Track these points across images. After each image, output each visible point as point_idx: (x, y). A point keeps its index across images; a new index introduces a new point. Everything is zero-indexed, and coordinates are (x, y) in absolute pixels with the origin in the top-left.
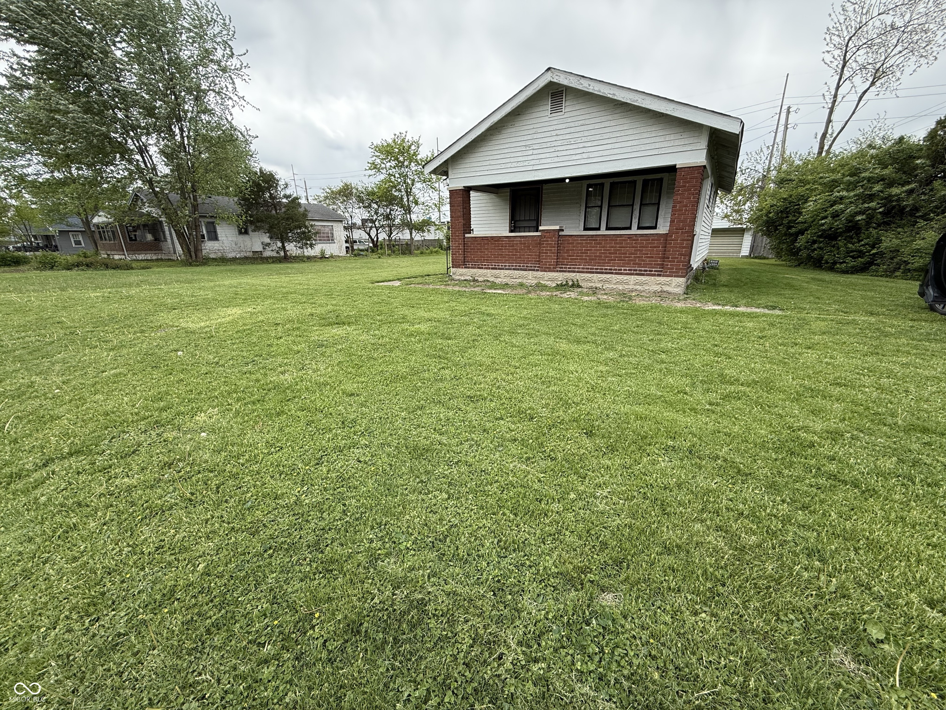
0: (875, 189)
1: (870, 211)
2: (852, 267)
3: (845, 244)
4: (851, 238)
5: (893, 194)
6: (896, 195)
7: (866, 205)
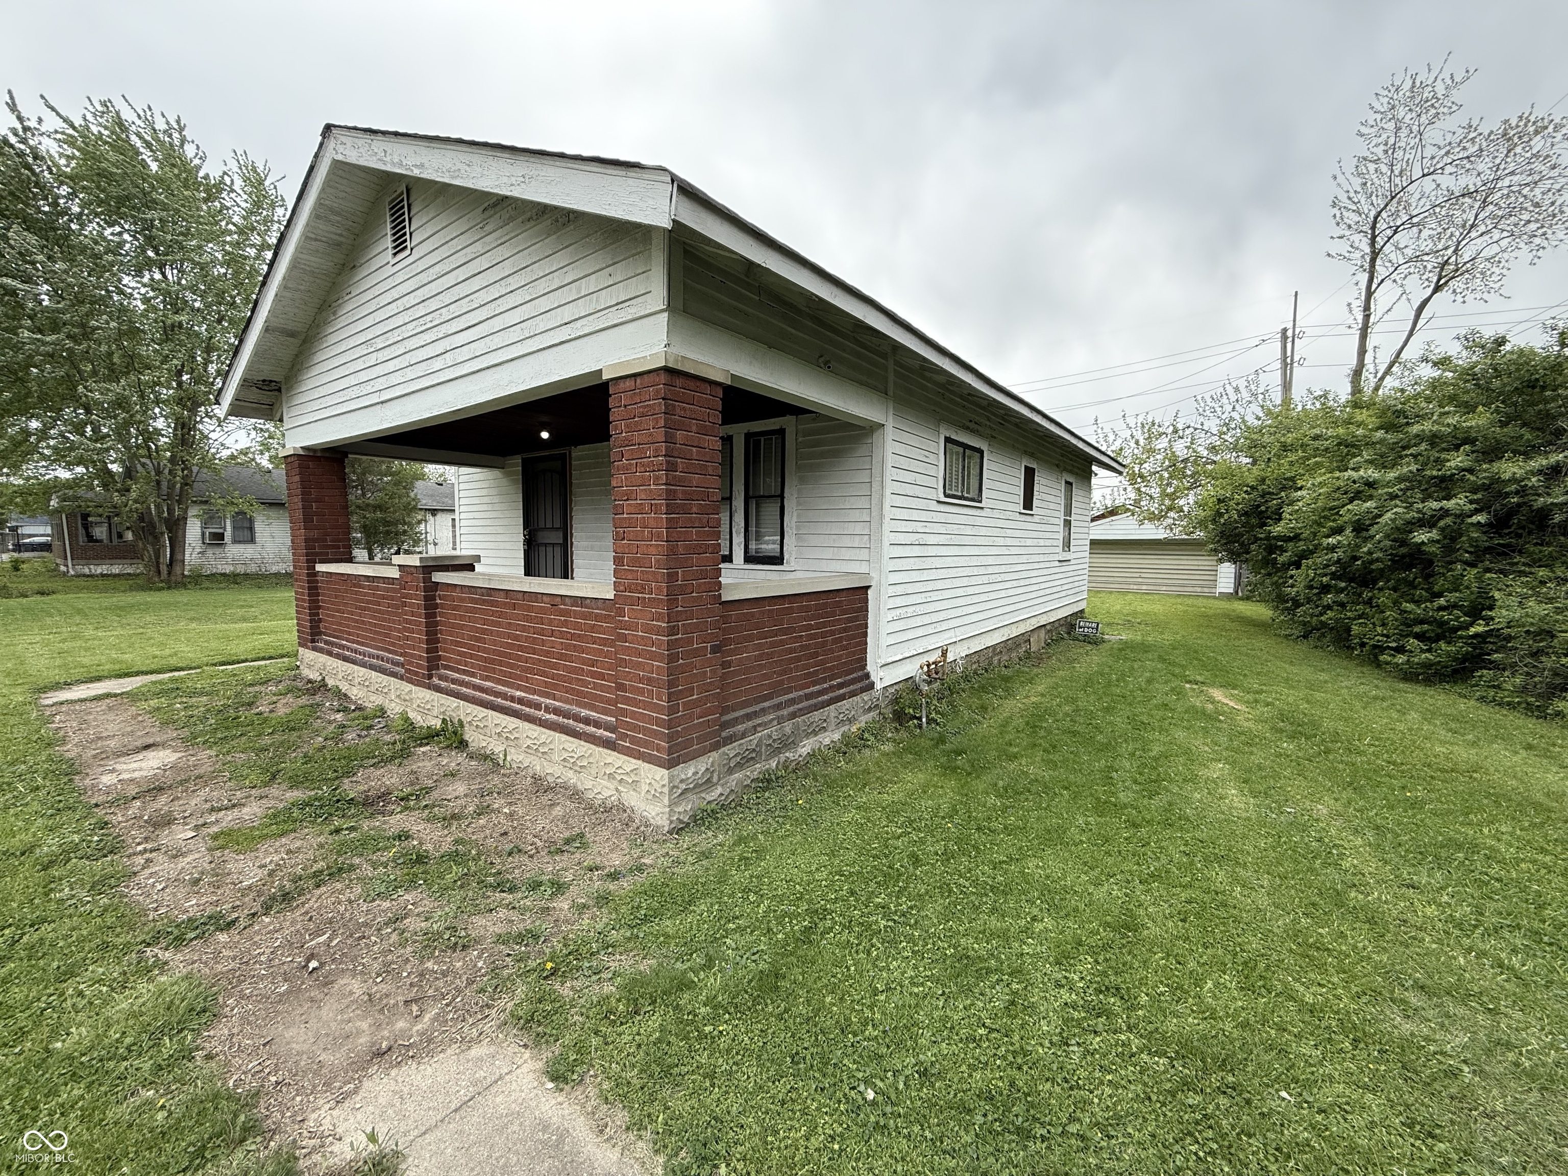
0: (1452, 464)
1: (1448, 520)
2: (1427, 665)
3: (1396, 603)
4: (1412, 585)
5: (1507, 476)
6: (1514, 480)
7: (1435, 505)
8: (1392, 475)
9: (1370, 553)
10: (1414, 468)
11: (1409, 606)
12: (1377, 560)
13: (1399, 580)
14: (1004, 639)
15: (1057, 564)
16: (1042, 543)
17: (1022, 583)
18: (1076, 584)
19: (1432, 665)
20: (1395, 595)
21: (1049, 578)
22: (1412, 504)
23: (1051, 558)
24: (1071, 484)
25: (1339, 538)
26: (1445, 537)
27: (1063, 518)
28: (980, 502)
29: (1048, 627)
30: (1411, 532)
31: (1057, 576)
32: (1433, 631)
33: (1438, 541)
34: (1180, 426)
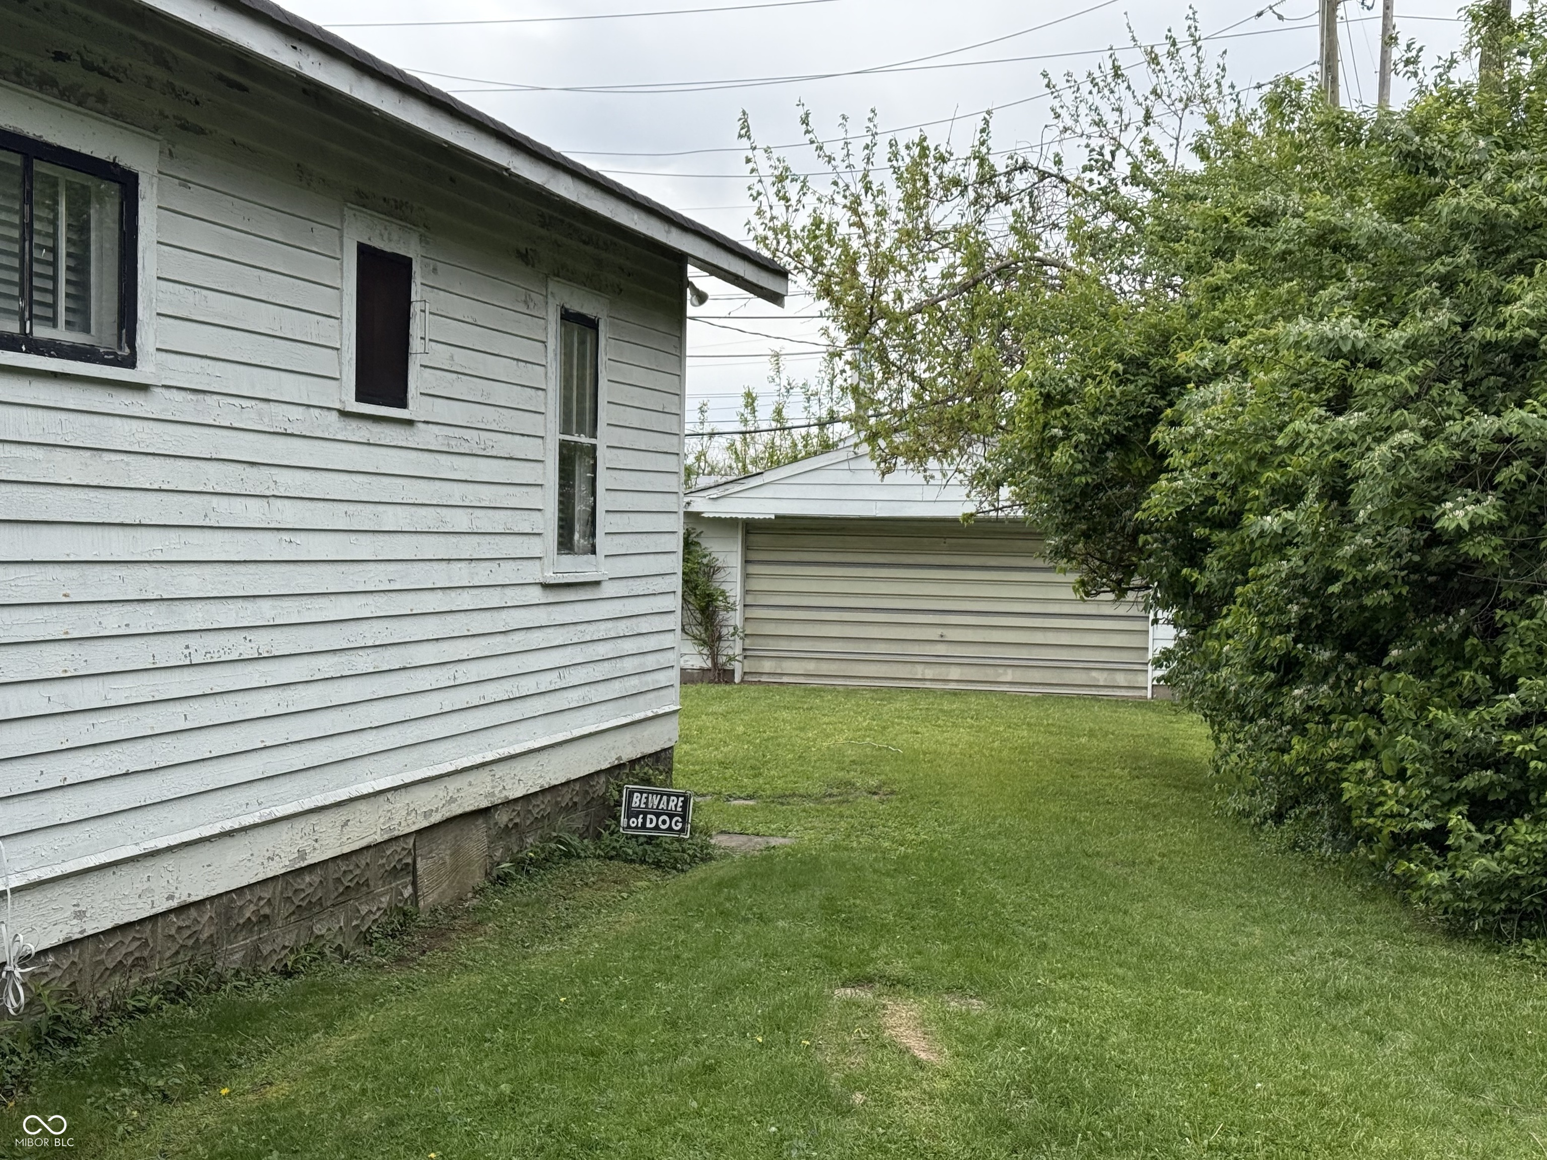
1: (1517, 469)
2: (1490, 889)
3: (1421, 709)
8: (1396, 337)
9: (1360, 559)
10: (1443, 317)
11: (1448, 719)
12: (1376, 582)
13: (1433, 642)
14: (276, 868)
15: (536, 595)
16: (460, 520)
17: (364, 662)
18: (629, 665)
19: (1502, 888)
20: (1420, 686)
21: (498, 645)
22: (1441, 421)
23: (507, 573)
24: (592, 325)
25: (1290, 515)
26: (1514, 520)
27: (554, 437)
28: (130, 362)
29: (503, 818)
30: (1440, 500)
31: (536, 639)
32: (1504, 785)
33: (1494, 528)
34: (1000, 164)
